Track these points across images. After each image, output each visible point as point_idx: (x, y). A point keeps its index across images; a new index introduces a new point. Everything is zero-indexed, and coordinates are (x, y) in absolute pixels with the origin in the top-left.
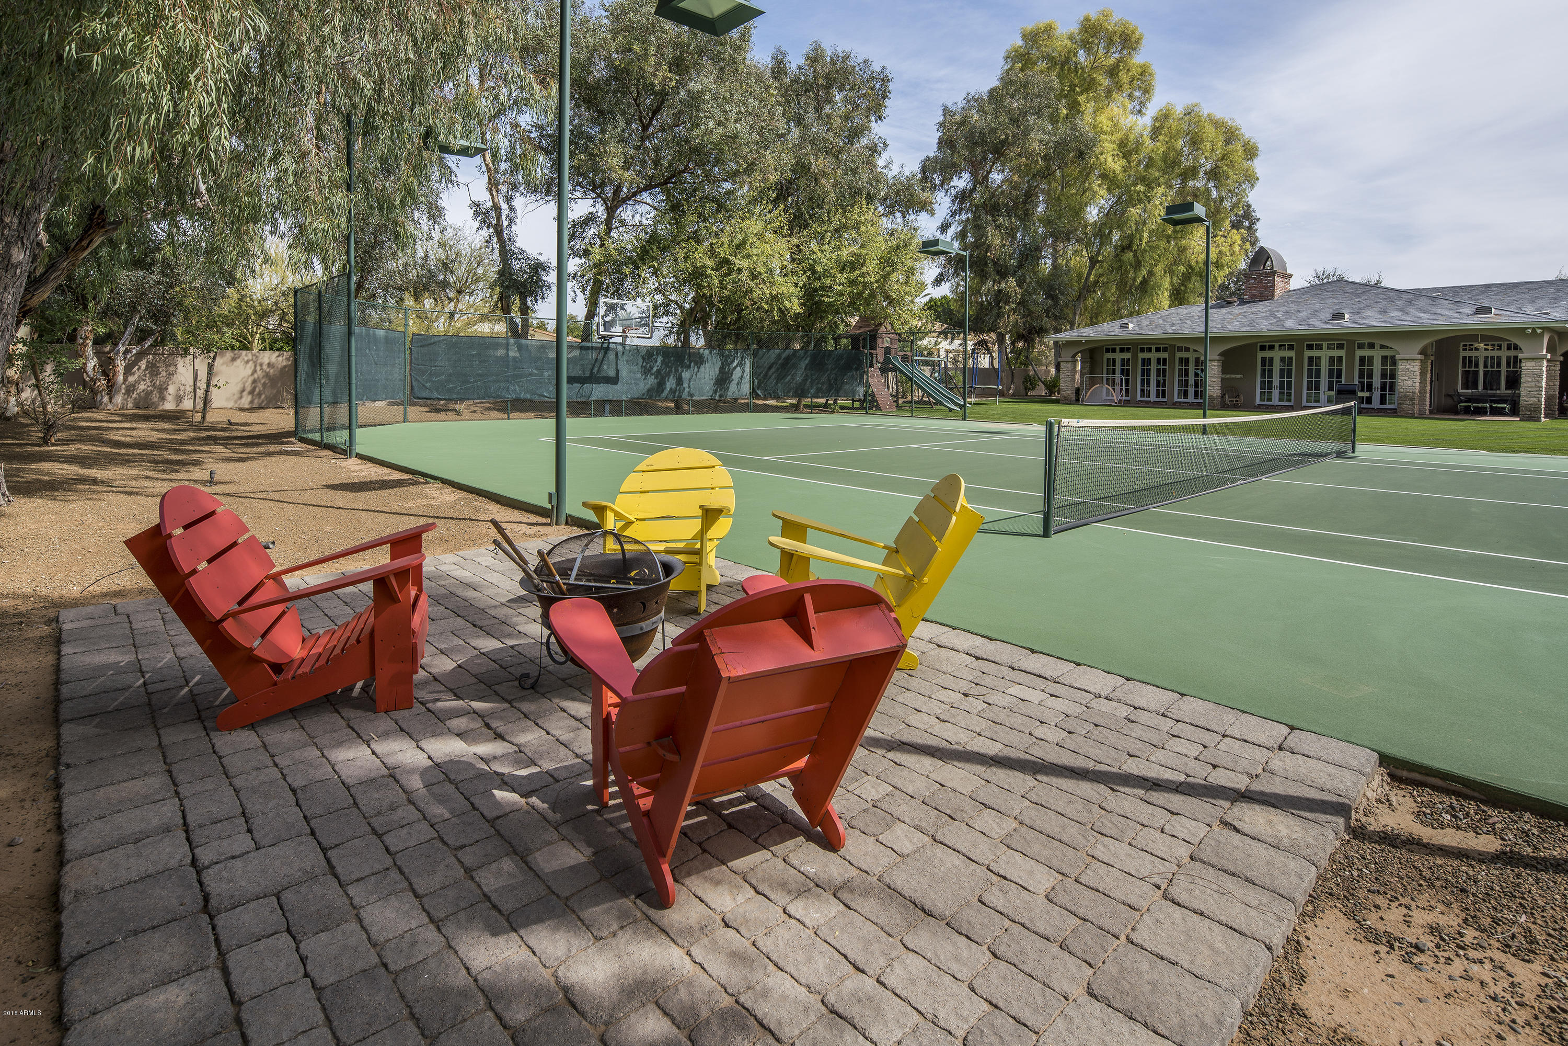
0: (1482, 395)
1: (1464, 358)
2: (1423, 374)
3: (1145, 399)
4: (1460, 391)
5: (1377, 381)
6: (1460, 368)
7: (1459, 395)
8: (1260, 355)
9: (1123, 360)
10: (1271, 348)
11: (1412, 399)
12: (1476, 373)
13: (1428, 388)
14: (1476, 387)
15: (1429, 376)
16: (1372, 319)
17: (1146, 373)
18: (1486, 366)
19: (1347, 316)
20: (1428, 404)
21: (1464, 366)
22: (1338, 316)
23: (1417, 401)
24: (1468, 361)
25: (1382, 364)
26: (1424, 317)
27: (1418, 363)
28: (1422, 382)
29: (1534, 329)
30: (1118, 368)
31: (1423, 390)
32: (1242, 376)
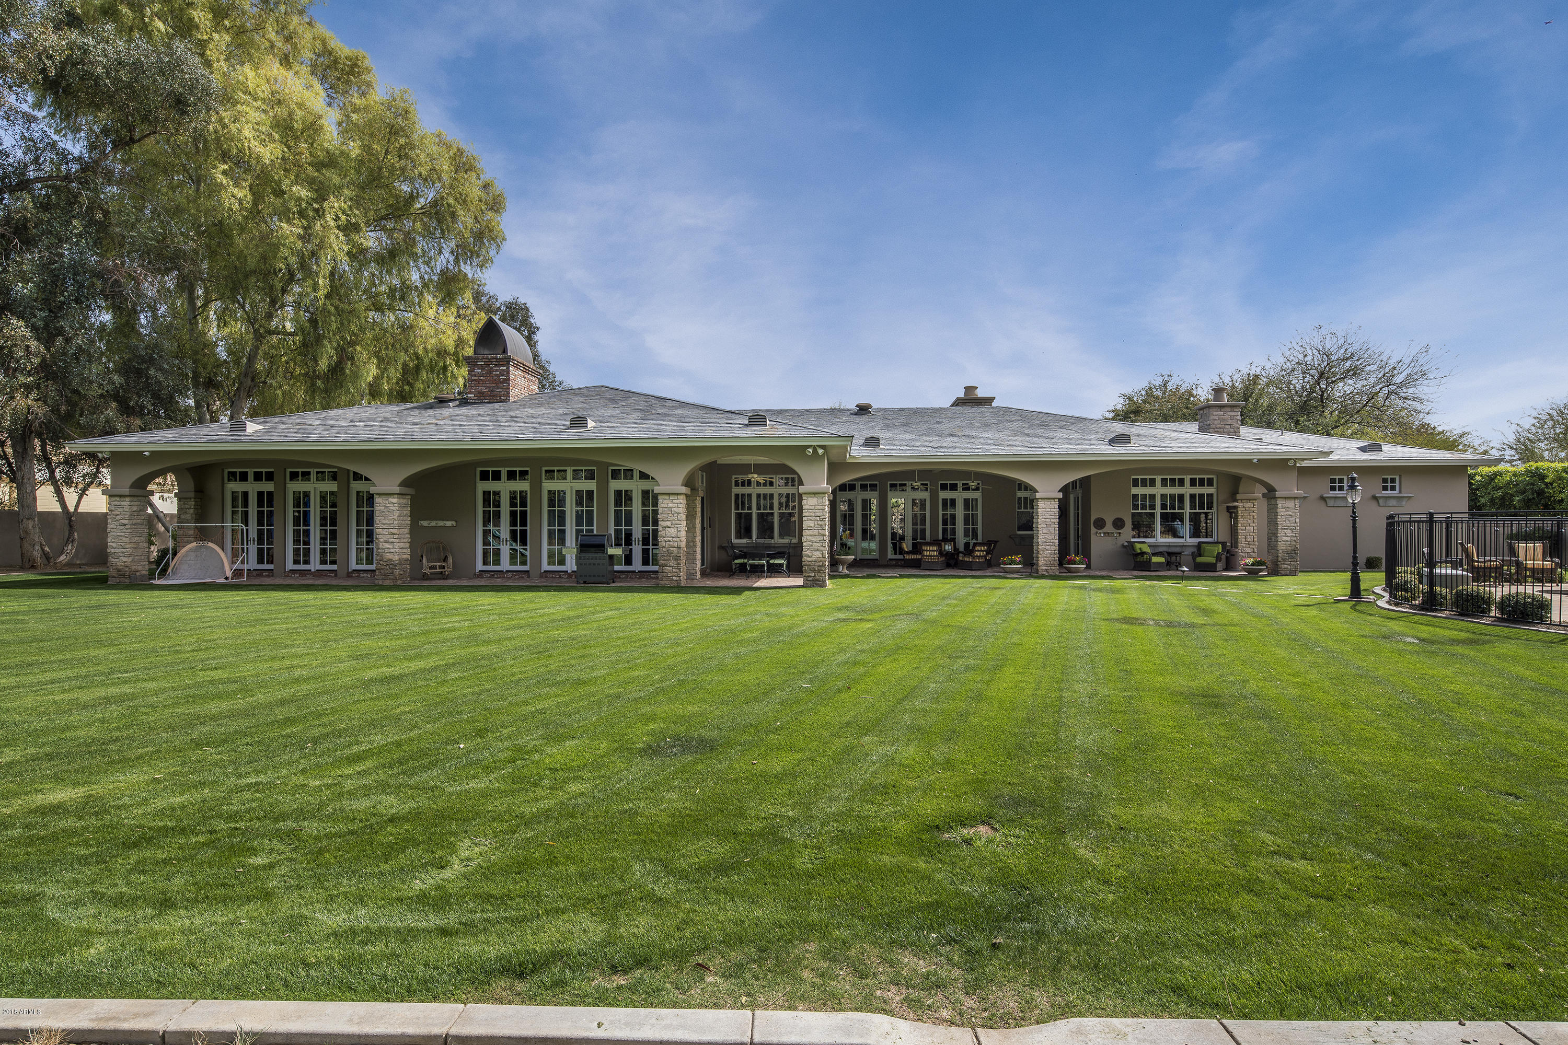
0: (757, 546)
1: (737, 496)
2: (690, 517)
3: (302, 567)
4: (734, 541)
5: (637, 530)
6: (734, 511)
7: (733, 547)
8: (482, 486)
9: (260, 495)
10: (496, 475)
11: (677, 558)
12: (749, 516)
13: (698, 539)
14: (750, 538)
15: (698, 520)
16: (623, 429)
17: (302, 519)
18: (759, 509)
19: (591, 424)
20: (699, 562)
21: (737, 508)
22: (578, 422)
23: (683, 561)
24: (742, 501)
25: (644, 504)
26: (689, 427)
27: (682, 501)
28: (690, 530)
29: (814, 448)
30: (253, 510)
31: (690, 543)
32: (454, 523)
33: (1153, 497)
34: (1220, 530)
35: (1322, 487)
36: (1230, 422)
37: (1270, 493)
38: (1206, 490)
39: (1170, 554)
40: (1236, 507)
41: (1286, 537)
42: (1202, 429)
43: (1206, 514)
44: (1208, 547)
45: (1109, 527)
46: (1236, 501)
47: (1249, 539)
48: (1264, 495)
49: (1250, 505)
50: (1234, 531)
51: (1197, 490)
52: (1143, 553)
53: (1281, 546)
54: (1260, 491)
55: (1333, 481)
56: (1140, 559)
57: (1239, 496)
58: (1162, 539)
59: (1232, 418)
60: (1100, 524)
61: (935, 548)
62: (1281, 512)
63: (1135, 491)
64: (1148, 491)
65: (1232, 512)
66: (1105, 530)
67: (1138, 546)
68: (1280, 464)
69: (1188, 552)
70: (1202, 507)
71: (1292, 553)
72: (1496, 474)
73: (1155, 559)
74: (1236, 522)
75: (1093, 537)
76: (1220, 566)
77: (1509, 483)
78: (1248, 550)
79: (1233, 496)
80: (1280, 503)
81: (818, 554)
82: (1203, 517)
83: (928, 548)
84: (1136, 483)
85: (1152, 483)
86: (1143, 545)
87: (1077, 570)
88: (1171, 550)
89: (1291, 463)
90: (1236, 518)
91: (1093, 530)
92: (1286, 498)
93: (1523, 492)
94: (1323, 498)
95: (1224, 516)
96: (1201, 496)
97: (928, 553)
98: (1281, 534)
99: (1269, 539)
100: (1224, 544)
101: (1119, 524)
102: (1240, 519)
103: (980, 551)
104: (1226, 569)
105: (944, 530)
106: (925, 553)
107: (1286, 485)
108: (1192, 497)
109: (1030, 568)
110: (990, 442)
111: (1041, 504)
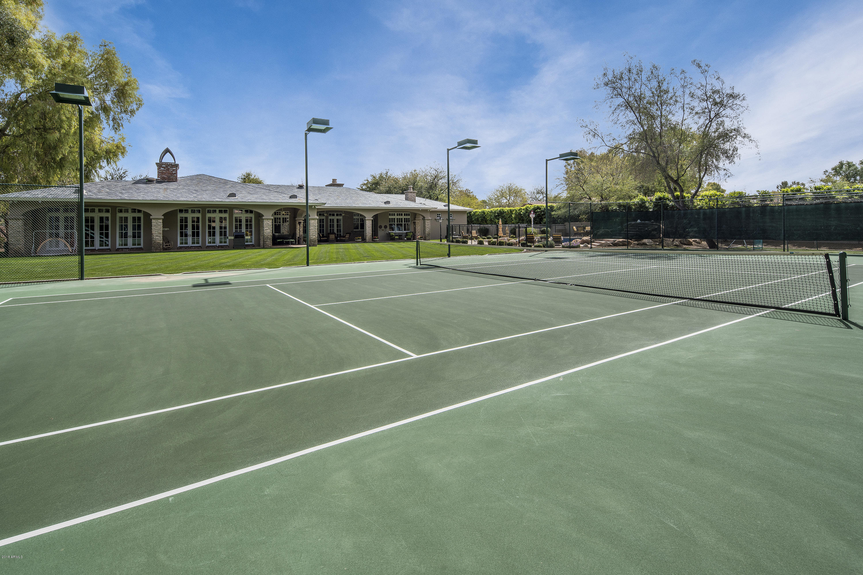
0: (283, 236)
5: (244, 231)
8: (180, 215)
9: (66, 218)
10: (186, 211)
11: (270, 239)
12: (280, 225)
14: (280, 232)
18: (283, 222)
21: (275, 222)
22: (232, 195)
24: (276, 220)
25: (246, 222)
26: (272, 198)
27: (271, 221)
29: (315, 206)
30: (62, 224)
32: (168, 229)
33: (394, 219)
34: (412, 229)
35: (435, 216)
36: (413, 197)
37: (424, 218)
38: (409, 217)
39: (400, 236)
40: (415, 222)
41: (427, 230)
42: (407, 199)
43: (408, 224)
44: (409, 233)
45: (383, 228)
46: (415, 220)
47: (419, 231)
48: (422, 219)
49: (419, 221)
50: (415, 229)
51: (406, 217)
52: (393, 236)
53: (426, 233)
54: (421, 218)
55: (438, 214)
56: (392, 237)
57: (416, 219)
58: (396, 231)
59: (414, 196)
60: (381, 227)
61: (334, 235)
62: (426, 223)
63: (390, 217)
64: (393, 217)
65: (414, 223)
66: (382, 229)
67: (391, 233)
68: (426, 211)
69: (404, 235)
70: (407, 222)
71: (429, 234)
72: (476, 212)
73: (396, 237)
74: (416, 226)
75: (379, 231)
76: (412, 239)
77: (478, 214)
78: (418, 234)
79: (415, 219)
80: (426, 221)
81: (315, 237)
82: (406, 224)
83: (331, 235)
84: (390, 215)
85: (394, 215)
86: (392, 233)
87: (376, 241)
88: (400, 234)
89: (428, 211)
90: (415, 225)
91: (379, 229)
92: (427, 220)
93: (481, 217)
94: (436, 219)
95: (412, 224)
96: (407, 218)
97: (331, 237)
98: (426, 229)
99: (424, 231)
100: (413, 232)
101: (386, 227)
102: (416, 225)
103: (347, 236)
104: (413, 240)
105: (330, 230)
106: (330, 237)
107: (428, 217)
108: (405, 219)
109: (364, 240)
110: (351, 202)
111: (367, 221)
